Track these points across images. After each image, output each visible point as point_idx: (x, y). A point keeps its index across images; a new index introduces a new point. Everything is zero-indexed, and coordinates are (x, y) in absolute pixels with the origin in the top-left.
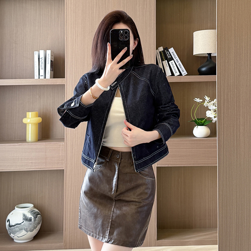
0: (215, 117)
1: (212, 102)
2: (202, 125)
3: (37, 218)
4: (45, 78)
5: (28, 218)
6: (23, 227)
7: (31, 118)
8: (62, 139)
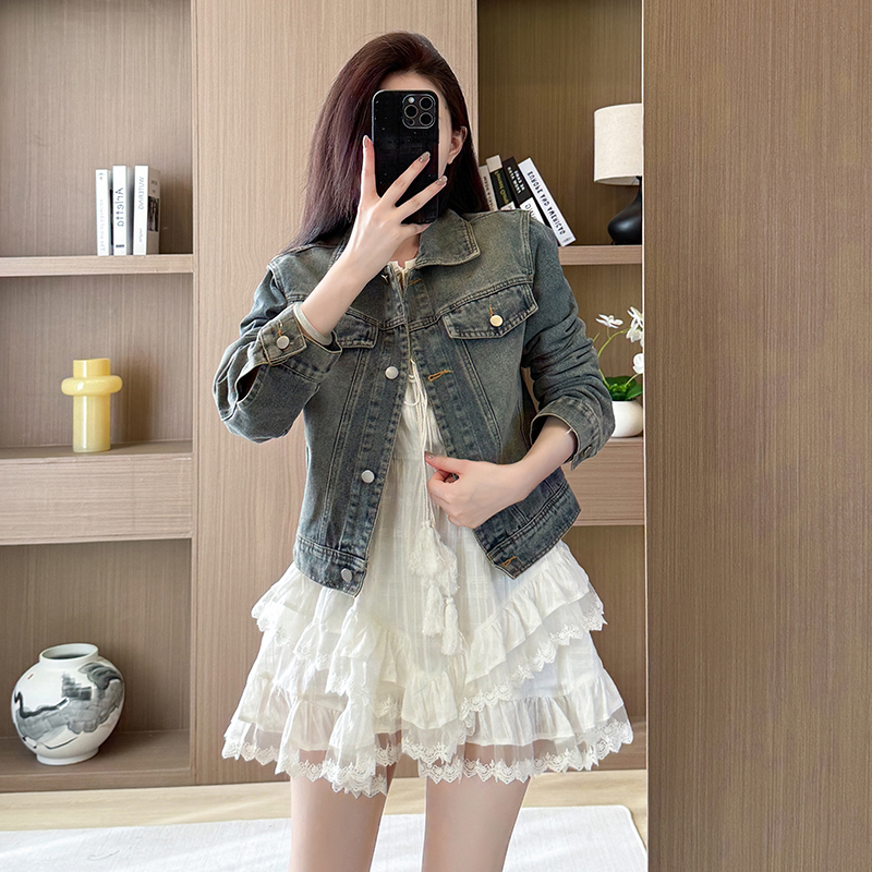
2: (622, 399)
3: (107, 691)
4: (132, 254)
5: (80, 691)
6: (63, 717)
7: (88, 378)
8: (185, 445)
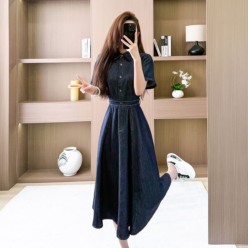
0: (187, 84)
1: (185, 74)
2: (179, 90)
8: (89, 100)
